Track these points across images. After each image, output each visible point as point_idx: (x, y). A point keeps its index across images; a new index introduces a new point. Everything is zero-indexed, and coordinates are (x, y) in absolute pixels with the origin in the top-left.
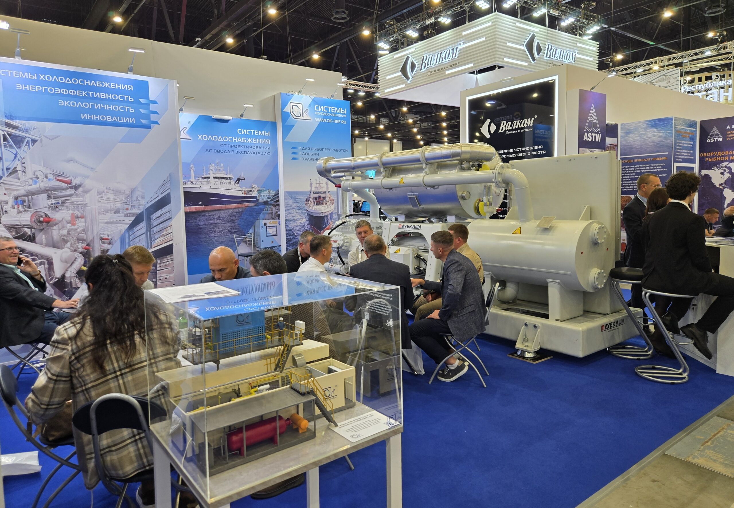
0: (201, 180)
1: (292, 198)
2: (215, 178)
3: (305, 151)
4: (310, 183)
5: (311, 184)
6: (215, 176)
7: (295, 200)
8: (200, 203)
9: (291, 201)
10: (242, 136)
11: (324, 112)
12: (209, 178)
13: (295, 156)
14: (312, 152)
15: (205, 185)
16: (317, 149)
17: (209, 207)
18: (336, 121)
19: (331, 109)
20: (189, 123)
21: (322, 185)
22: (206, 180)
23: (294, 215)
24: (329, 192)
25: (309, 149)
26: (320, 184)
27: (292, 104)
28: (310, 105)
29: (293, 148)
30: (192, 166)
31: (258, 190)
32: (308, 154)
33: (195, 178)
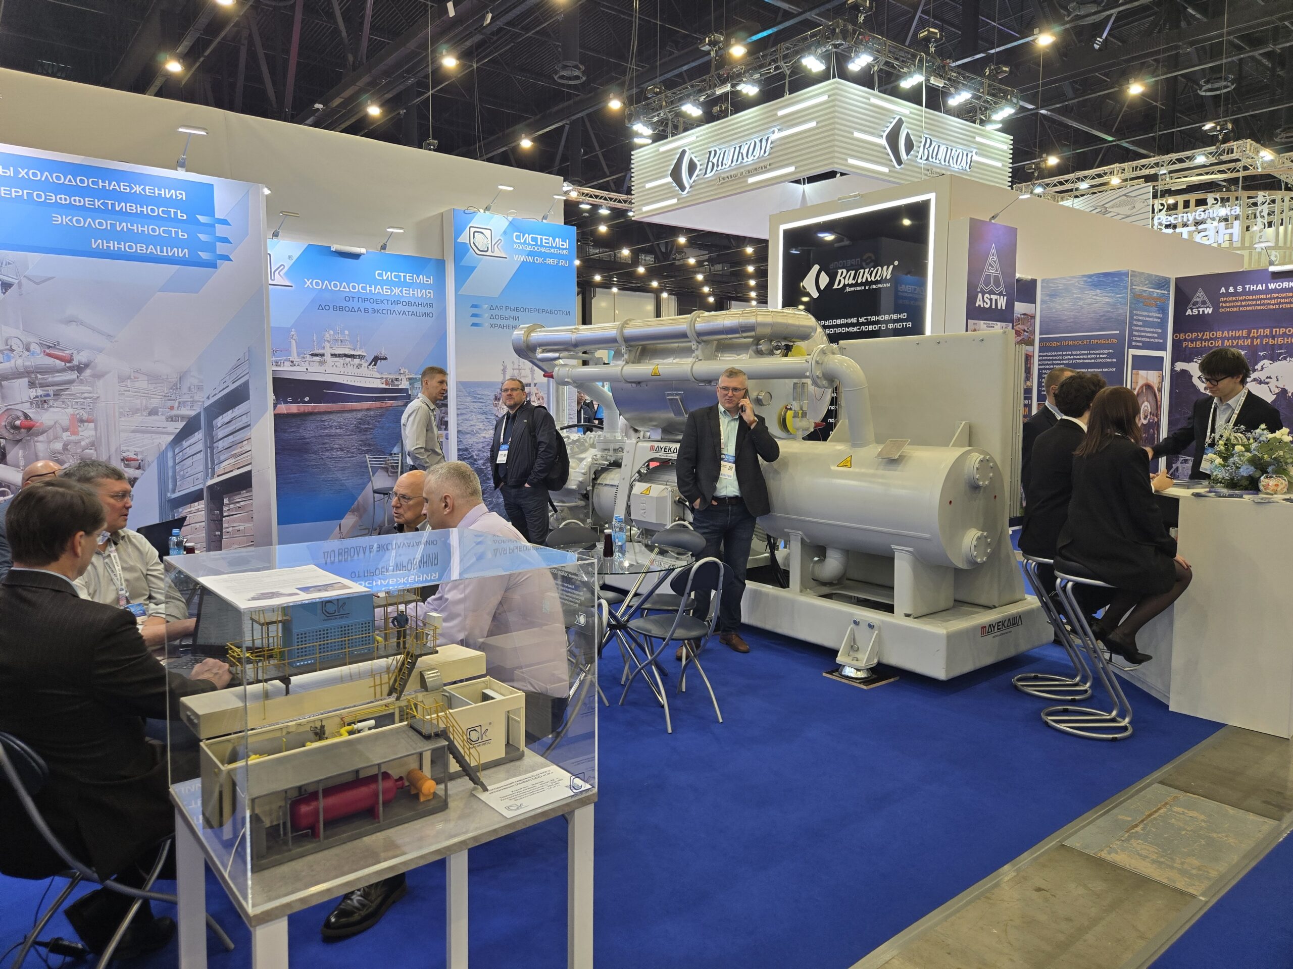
0: (308, 358)
1: (469, 393)
2: (333, 355)
3: (494, 312)
4: (502, 368)
5: (504, 371)
6: (333, 352)
7: (475, 398)
8: (307, 399)
9: (469, 399)
10: (383, 283)
11: (529, 244)
12: (322, 355)
13: (476, 320)
14: (508, 313)
15: (315, 368)
16: (517, 309)
17: (323, 407)
18: (550, 261)
19: (541, 239)
20: (290, 257)
21: (522, 371)
22: (317, 359)
23: (472, 423)
24: (535, 385)
25: (501, 308)
26: (519, 370)
27: (473, 230)
28: (505, 233)
29: (474, 306)
30: (292, 333)
31: (410, 379)
32: (501, 318)
33: (298, 354)
